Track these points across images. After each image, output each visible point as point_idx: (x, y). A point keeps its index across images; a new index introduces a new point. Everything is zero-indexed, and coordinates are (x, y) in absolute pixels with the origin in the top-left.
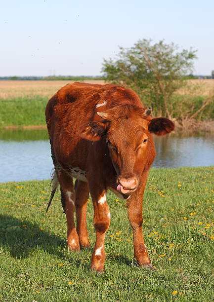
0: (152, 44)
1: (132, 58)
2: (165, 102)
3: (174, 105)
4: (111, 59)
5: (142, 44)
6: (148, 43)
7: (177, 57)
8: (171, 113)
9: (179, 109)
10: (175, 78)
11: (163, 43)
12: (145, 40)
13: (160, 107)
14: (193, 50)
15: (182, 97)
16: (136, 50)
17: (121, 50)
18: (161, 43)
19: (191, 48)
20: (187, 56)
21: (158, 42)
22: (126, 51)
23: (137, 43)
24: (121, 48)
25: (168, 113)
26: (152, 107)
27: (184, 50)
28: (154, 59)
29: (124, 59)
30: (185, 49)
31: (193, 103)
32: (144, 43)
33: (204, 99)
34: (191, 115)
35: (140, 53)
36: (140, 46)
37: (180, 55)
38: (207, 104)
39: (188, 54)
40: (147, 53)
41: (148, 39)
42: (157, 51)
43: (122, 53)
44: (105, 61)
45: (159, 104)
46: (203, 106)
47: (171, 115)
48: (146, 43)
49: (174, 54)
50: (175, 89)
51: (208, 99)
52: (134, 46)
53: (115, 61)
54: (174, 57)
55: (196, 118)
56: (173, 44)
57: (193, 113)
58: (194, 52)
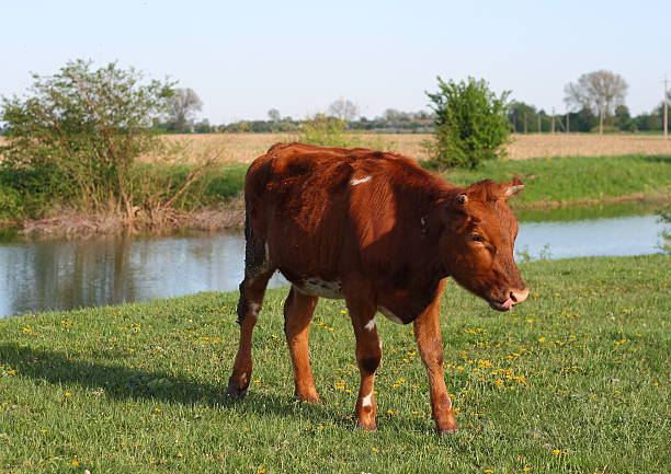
0: (93, 69)
1: (54, 95)
2: (120, 176)
3: (137, 180)
4: (15, 96)
5: (74, 69)
6: (86, 67)
7: (141, 94)
8: (129, 195)
9: (145, 188)
10: (137, 132)
11: (116, 68)
12: (79, 61)
13: (111, 185)
14: (170, 81)
15: (150, 166)
16: (63, 80)
17: (36, 80)
18: (111, 67)
19: (167, 78)
20: (159, 91)
21: (106, 66)
22: (43, 82)
23: (66, 66)
24: (35, 77)
25: (126, 198)
26: (96, 186)
27: (154, 82)
28: (97, 97)
29: (41, 96)
30: (157, 80)
31: (168, 178)
32: (79, 67)
33: (188, 171)
34: (166, 201)
35: (70, 86)
36: (70, 72)
37: (145, 91)
38: (195, 179)
39: (161, 87)
40: (85, 85)
41: (86, 61)
42: (104, 82)
43: (37, 85)
44: (5, 100)
45: (108, 180)
46: (189, 183)
47: (131, 199)
48: (83, 67)
49: (136, 88)
50: (136, 151)
51: (197, 170)
52: (61, 73)
53: (23, 100)
54: (135, 94)
55: (177, 205)
56: (133, 70)
57: (171, 197)
58: (172, 84)
